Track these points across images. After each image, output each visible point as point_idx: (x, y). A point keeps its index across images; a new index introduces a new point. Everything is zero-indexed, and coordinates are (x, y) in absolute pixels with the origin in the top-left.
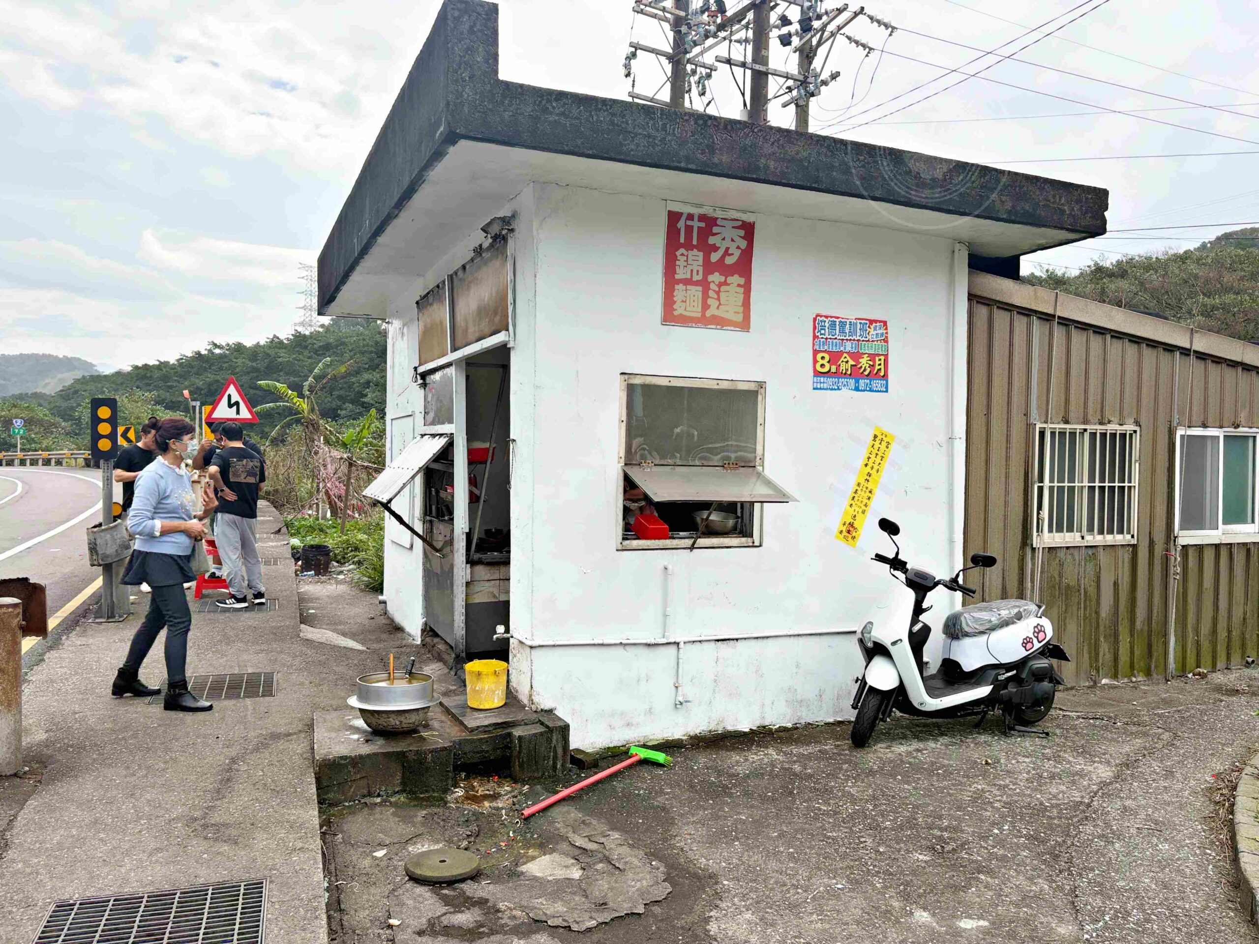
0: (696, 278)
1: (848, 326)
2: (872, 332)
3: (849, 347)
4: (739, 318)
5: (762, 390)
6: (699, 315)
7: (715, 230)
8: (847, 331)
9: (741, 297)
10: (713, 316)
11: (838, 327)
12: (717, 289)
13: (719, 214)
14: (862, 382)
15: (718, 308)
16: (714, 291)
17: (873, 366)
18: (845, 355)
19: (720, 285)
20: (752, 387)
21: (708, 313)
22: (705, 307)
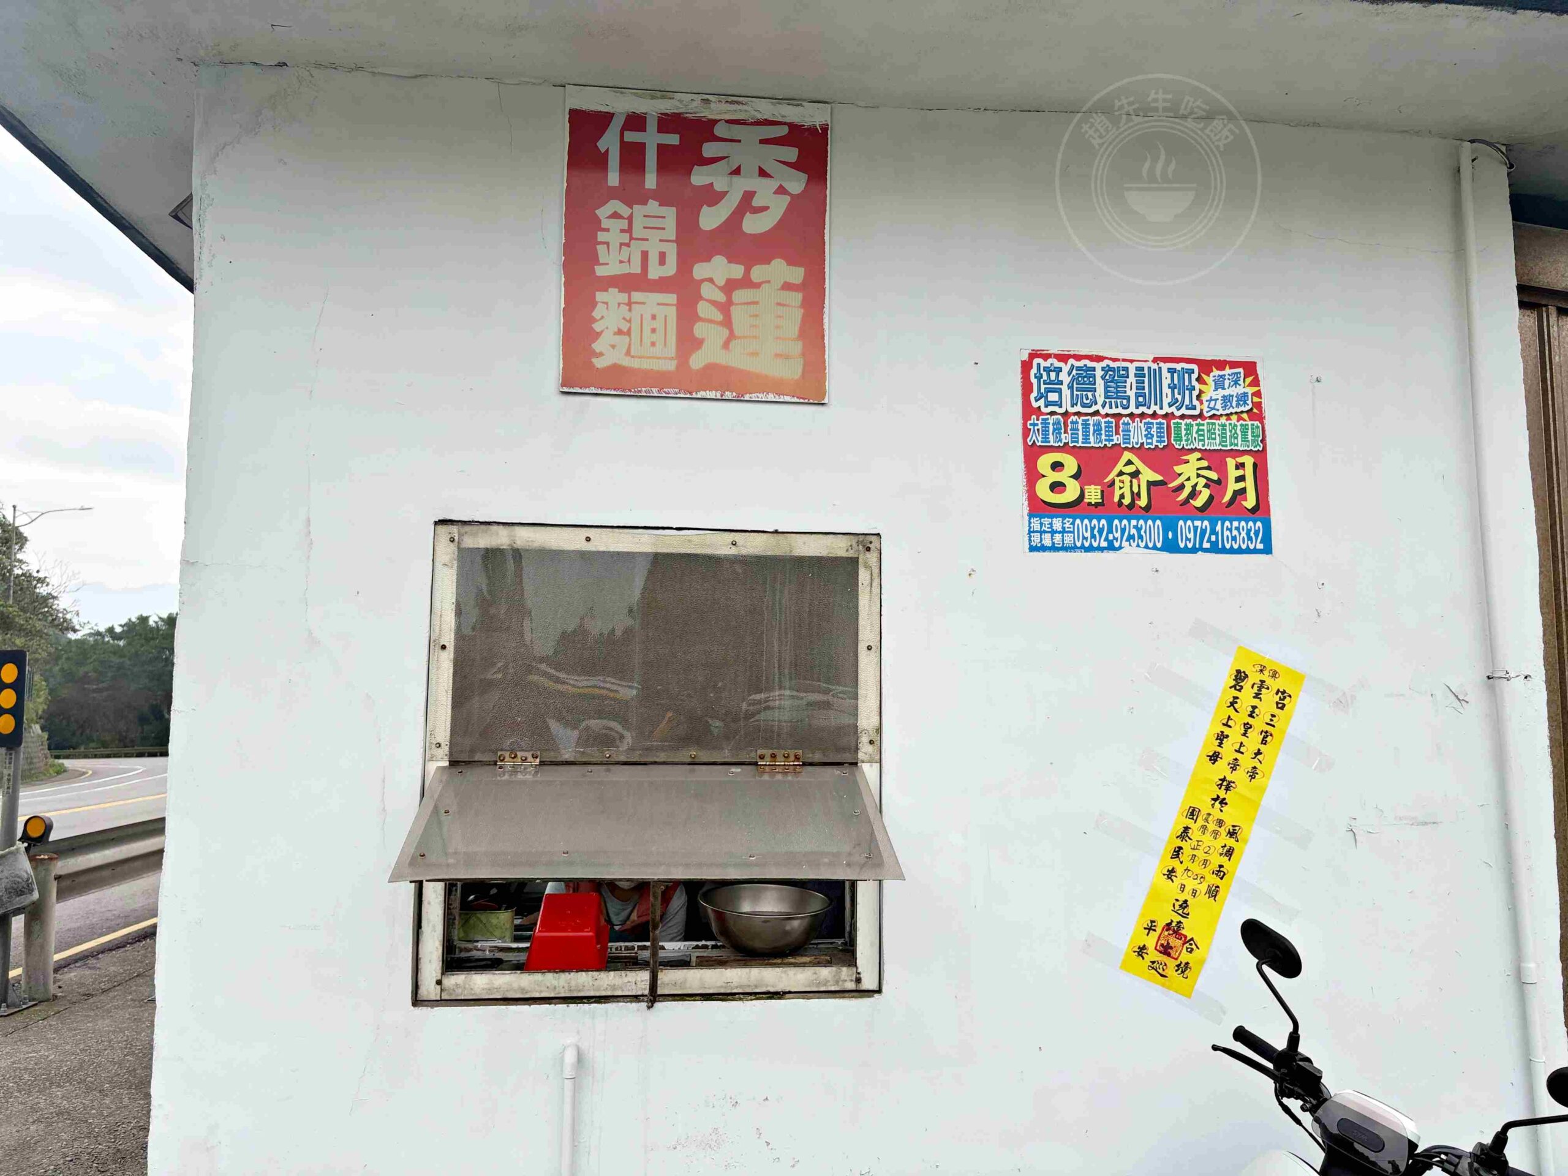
0: (655, 272)
1: (1132, 379)
2: (1210, 391)
3: (1137, 434)
4: (792, 370)
5: (872, 557)
6: (671, 366)
7: (709, 150)
8: (1132, 394)
9: (793, 318)
10: (710, 368)
11: (1100, 385)
12: (721, 297)
13: (717, 110)
14: (1187, 529)
15: (726, 345)
16: (714, 303)
17: (1221, 483)
18: (1127, 456)
19: (731, 286)
20: (840, 548)
21: (697, 361)
22: (688, 342)
